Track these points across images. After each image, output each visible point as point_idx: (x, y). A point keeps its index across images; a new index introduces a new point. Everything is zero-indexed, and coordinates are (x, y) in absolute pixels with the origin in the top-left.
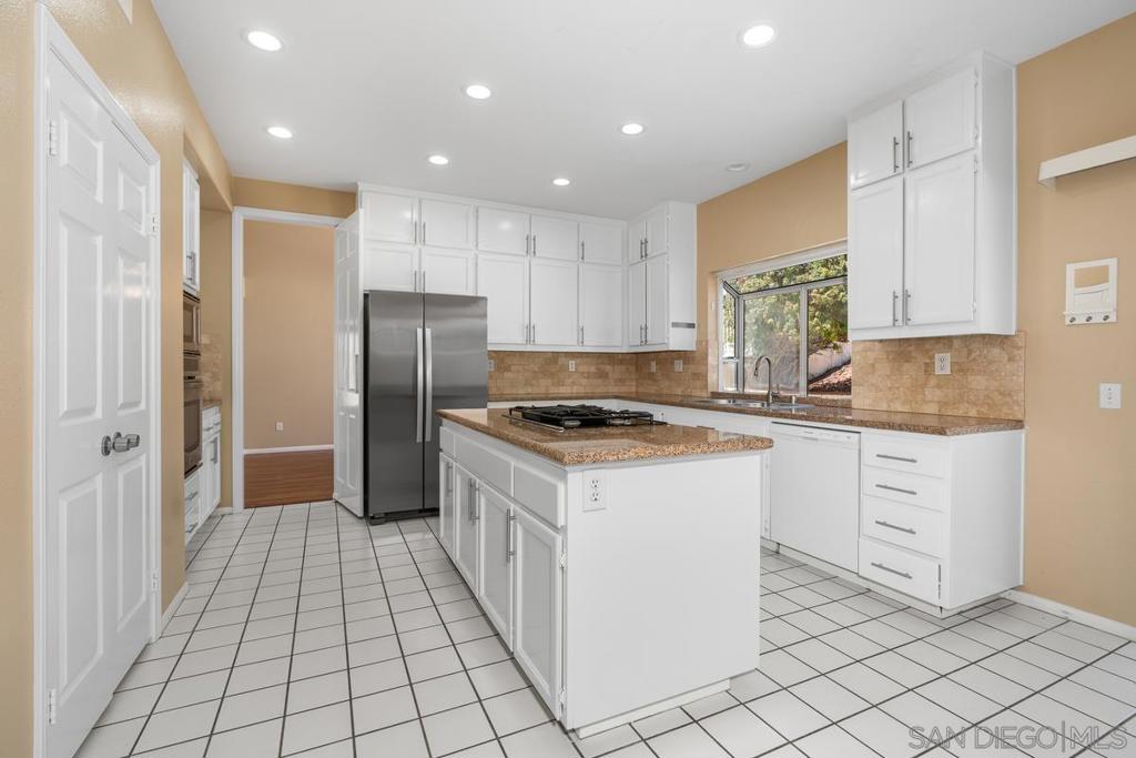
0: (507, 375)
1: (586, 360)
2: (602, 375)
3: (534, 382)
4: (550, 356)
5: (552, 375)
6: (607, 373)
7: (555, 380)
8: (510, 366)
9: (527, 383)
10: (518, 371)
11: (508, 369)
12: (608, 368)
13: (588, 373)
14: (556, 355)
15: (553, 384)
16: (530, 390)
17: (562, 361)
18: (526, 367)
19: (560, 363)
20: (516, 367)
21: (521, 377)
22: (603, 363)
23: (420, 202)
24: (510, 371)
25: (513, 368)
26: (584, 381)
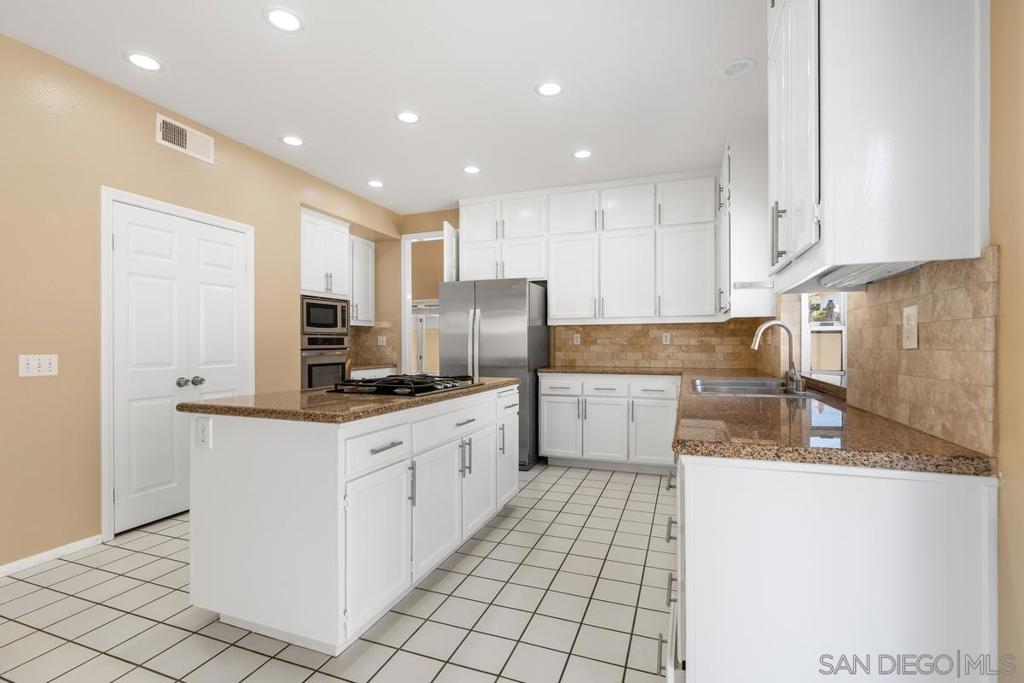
0: (593, 348)
1: (684, 332)
2: (708, 349)
3: (622, 356)
4: (640, 328)
5: (641, 348)
6: (714, 346)
7: (646, 354)
8: (596, 340)
9: (614, 356)
10: (604, 345)
11: (594, 342)
12: (715, 341)
13: (687, 346)
14: (645, 329)
15: (643, 358)
16: (617, 363)
17: (654, 333)
18: (613, 340)
19: (652, 336)
20: (603, 341)
21: (607, 351)
22: (706, 335)
23: (501, 205)
24: (596, 344)
25: (598, 341)
26: (683, 356)
